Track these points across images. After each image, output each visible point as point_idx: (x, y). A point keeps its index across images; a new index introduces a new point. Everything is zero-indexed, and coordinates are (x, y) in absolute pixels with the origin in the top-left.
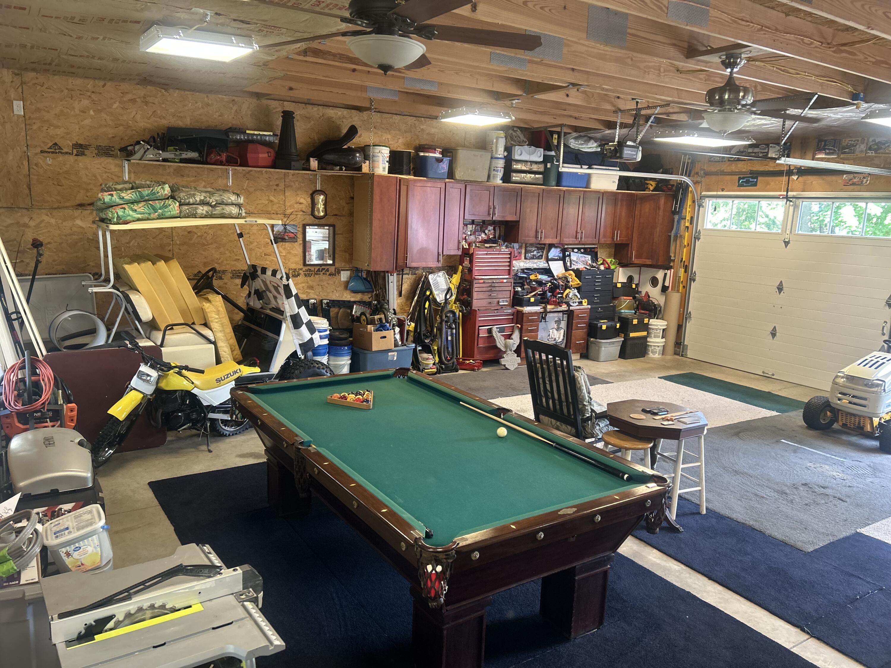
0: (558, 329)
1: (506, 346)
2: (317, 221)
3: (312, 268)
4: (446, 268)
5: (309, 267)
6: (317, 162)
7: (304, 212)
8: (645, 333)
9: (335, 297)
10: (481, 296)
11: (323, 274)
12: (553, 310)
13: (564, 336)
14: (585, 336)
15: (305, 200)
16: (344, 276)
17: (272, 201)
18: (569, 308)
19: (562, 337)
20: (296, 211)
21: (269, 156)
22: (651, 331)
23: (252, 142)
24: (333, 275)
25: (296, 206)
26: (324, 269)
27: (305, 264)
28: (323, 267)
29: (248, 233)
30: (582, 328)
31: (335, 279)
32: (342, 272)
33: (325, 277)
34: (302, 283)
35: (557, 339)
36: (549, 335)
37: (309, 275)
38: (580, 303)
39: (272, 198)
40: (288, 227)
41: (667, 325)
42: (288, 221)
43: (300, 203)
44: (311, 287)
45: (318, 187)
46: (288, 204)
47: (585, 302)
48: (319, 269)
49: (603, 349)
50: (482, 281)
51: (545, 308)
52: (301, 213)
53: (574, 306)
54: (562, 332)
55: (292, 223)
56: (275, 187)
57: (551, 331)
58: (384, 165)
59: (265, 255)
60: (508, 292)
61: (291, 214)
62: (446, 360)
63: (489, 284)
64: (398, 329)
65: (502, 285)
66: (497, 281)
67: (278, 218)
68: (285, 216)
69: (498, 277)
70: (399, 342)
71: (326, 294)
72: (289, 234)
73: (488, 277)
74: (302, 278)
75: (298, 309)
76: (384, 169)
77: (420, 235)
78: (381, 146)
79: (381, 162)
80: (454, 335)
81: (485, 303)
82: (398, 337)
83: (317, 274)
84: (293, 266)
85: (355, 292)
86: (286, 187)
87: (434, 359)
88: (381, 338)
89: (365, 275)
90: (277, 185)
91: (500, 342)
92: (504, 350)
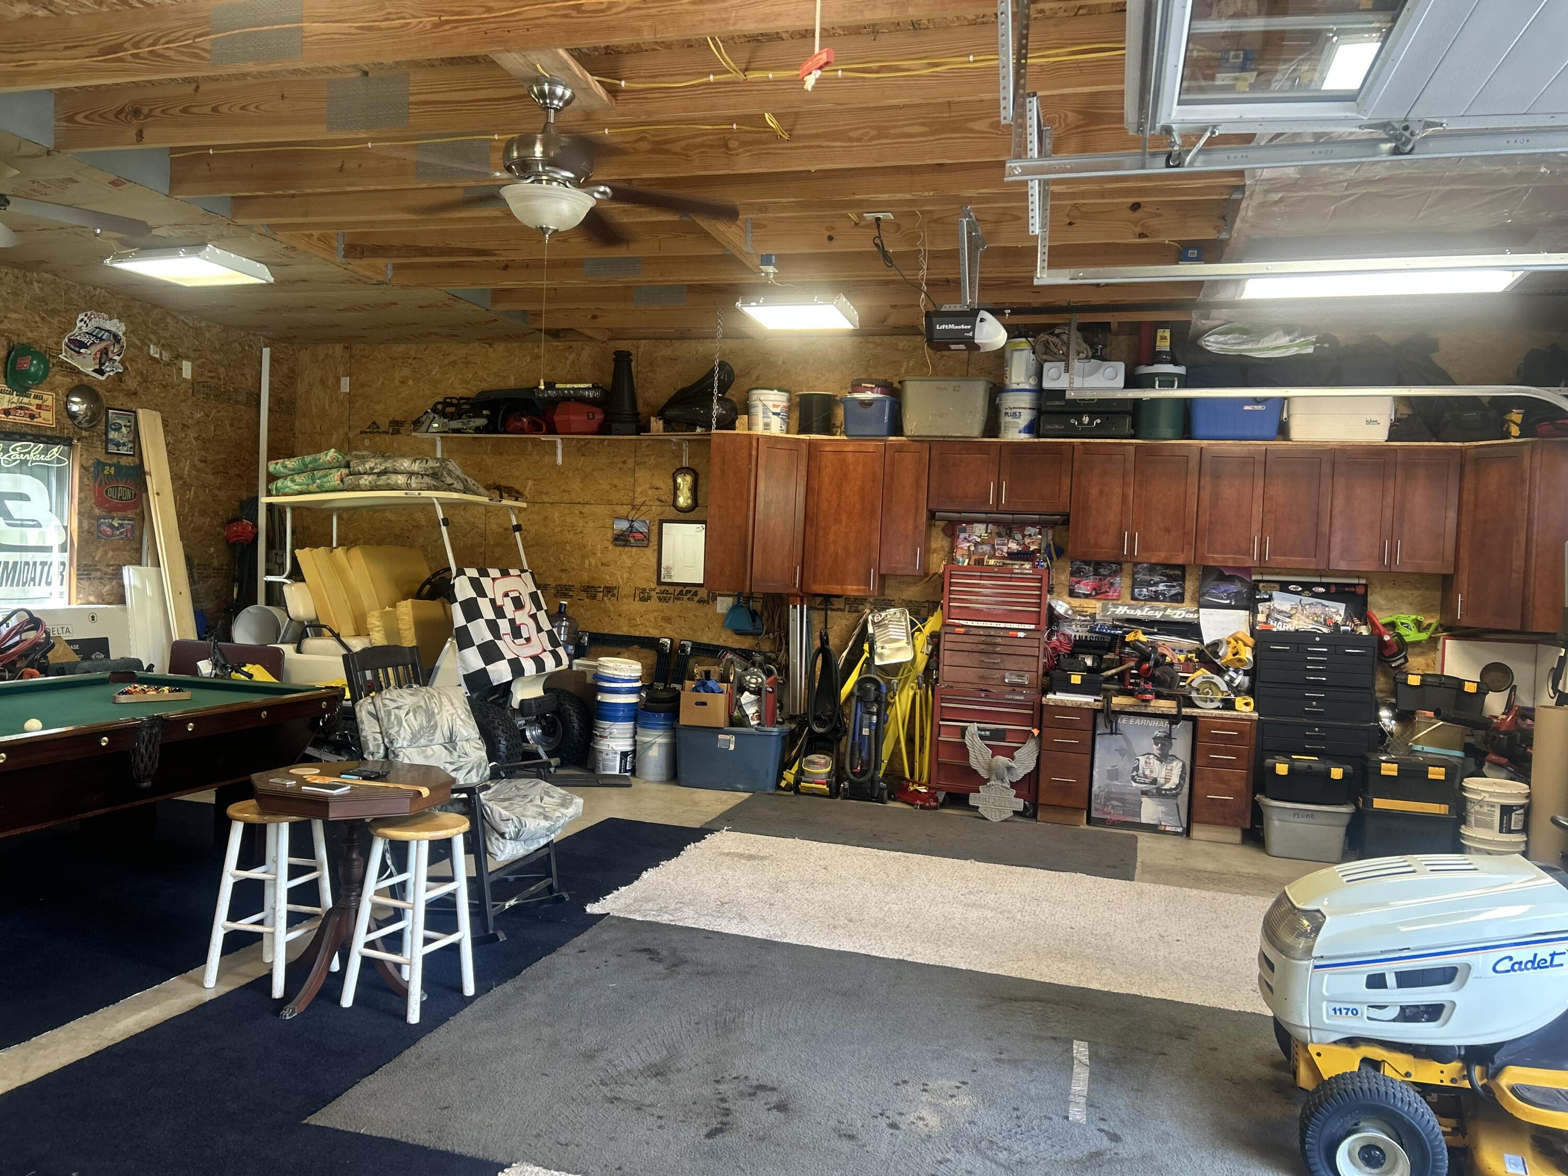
0: (1164, 757)
1: (990, 769)
2: (682, 516)
3: (671, 589)
4: (927, 604)
5: (667, 588)
6: (661, 421)
7: (661, 501)
8: (1439, 809)
9: (705, 638)
10: (960, 659)
11: (688, 599)
12: (1131, 709)
13: (1182, 777)
14: (1241, 785)
15: (665, 484)
16: (723, 605)
17: (615, 486)
18: (1179, 711)
19: (1175, 780)
20: (650, 500)
21: (589, 418)
22: (1469, 805)
23: (567, 399)
24: (704, 602)
25: (650, 492)
26: (690, 591)
27: (659, 583)
28: (688, 588)
29: (581, 532)
30: (1228, 764)
31: (707, 608)
32: (718, 598)
33: (689, 605)
34: (655, 611)
35: (1162, 781)
36: (1137, 769)
37: (665, 600)
38: (1228, 704)
39: (616, 481)
40: (636, 525)
41: (1528, 796)
42: (637, 516)
43: (657, 489)
44: (668, 620)
45: (685, 463)
46: (639, 490)
47: (1247, 704)
48: (682, 591)
49: (1277, 823)
50: (962, 630)
51: (1109, 701)
52: (658, 503)
53: (1208, 709)
54: (1177, 767)
55: (642, 518)
56: (621, 465)
57: (1142, 759)
58: (767, 420)
59: (603, 564)
60: (1030, 658)
61: (643, 504)
62: (854, 774)
63: (983, 638)
64: (753, 696)
65: (1016, 642)
66: (1002, 634)
67: (624, 510)
68: (633, 507)
69: (1008, 625)
70: (753, 719)
71: (691, 632)
72: (636, 535)
73: (981, 624)
74: (654, 603)
75: (468, 622)
76: (767, 426)
77: (831, 537)
78: (762, 389)
79: (760, 415)
80: (873, 728)
81: (970, 675)
82: (751, 711)
83: (679, 599)
84: (642, 584)
85: (739, 632)
86: (637, 464)
87: (825, 765)
88: (697, 704)
89: (757, 606)
90: (624, 462)
91: (980, 758)
92: (986, 777)
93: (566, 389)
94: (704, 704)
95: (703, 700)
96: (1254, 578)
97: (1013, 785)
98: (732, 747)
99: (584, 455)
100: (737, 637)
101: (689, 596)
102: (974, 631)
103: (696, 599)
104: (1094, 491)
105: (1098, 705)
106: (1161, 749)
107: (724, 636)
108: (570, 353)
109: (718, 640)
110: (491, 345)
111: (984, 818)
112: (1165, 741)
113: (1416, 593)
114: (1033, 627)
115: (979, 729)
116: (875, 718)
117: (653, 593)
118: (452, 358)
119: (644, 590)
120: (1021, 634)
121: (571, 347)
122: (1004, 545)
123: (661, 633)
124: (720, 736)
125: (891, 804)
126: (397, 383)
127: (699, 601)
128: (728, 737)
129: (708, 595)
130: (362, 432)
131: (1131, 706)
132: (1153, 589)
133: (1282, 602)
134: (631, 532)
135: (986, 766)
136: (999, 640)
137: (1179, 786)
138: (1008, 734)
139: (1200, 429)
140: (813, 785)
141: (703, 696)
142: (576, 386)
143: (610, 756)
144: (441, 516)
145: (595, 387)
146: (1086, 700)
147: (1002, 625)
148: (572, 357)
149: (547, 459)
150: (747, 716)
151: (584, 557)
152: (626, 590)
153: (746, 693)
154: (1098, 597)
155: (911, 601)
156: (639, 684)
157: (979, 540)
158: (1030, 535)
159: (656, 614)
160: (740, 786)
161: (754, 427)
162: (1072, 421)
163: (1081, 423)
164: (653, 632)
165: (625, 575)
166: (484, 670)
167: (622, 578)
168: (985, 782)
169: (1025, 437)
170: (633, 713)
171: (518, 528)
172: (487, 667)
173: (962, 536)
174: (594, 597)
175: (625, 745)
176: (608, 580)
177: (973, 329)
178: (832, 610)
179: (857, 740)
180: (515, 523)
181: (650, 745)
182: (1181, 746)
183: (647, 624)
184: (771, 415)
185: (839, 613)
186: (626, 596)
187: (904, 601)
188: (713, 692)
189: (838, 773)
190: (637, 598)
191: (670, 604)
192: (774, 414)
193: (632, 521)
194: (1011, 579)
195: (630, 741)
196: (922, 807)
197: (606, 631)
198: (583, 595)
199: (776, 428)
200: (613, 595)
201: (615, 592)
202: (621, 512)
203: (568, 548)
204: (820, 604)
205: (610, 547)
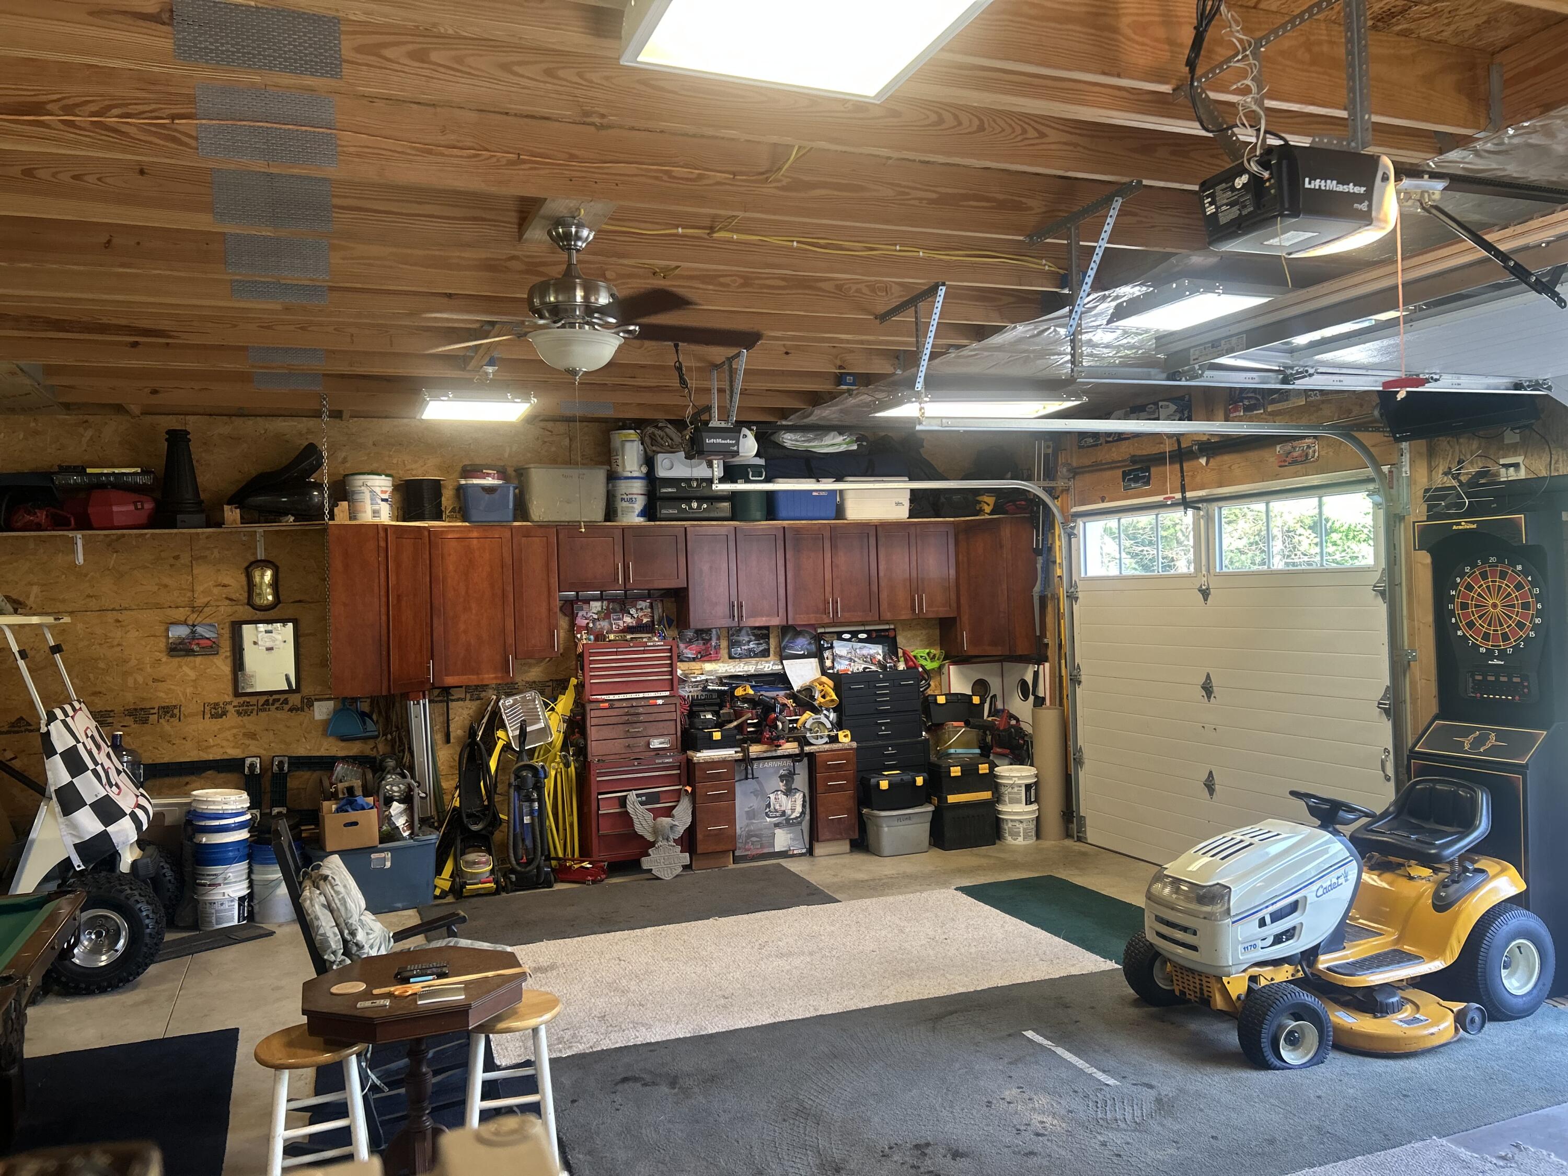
0: (789, 792)
2: (259, 615)
3: (253, 700)
4: (550, 684)
5: (247, 699)
6: (238, 511)
7: (231, 600)
8: (986, 795)
9: (302, 750)
10: (606, 732)
11: (277, 709)
12: (765, 755)
13: (804, 806)
14: (851, 804)
15: (234, 581)
16: (322, 710)
17: (166, 586)
18: (802, 749)
19: (799, 809)
20: (217, 600)
21: (137, 509)
22: (1003, 789)
23: (102, 486)
24: (297, 709)
25: (216, 591)
26: (279, 700)
27: (237, 694)
28: (275, 697)
29: (119, 645)
30: (840, 788)
31: (302, 716)
32: (316, 703)
33: (279, 715)
34: (233, 727)
35: (788, 812)
36: (769, 806)
37: (246, 713)
38: (834, 739)
39: (166, 580)
40: (199, 630)
41: (1037, 776)
42: (199, 619)
43: (225, 586)
44: (252, 736)
45: (261, 555)
46: (199, 588)
47: (846, 736)
48: (267, 701)
49: (886, 829)
50: (606, 705)
51: (745, 751)
52: (228, 602)
53: (819, 745)
54: (799, 797)
55: (208, 621)
56: (172, 561)
57: (772, 796)
58: (376, 507)
59: (154, 680)
60: (668, 723)
61: (207, 605)
62: (518, 864)
63: (626, 710)
65: (656, 710)
67: (180, 614)
68: (194, 609)
69: (646, 695)
70: (404, 831)
71: (283, 746)
72: (201, 642)
73: (621, 697)
74: (232, 719)
75: (73, 776)
76: (376, 513)
78: (369, 474)
79: (368, 501)
80: (536, 814)
81: (617, 746)
82: (401, 822)
83: (265, 710)
84: (213, 698)
85: (344, 739)
86: (194, 558)
87: (486, 863)
88: (346, 825)
89: (365, 707)
90: (177, 558)
93: (104, 474)
94: (355, 824)
95: (354, 820)
96: (820, 631)
97: (677, 841)
98: (388, 864)
99: (117, 552)
100: (343, 744)
101: (277, 705)
102: (617, 704)
103: (286, 707)
104: (706, 568)
105: (738, 757)
106: (786, 785)
107: (325, 746)
108: (86, 429)
109: (318, 750)
111: (658, 878)
112: (788, 778)
113: (924, 632)
114: (667, 693)
116: (536, 805)
117: (230, 707)
119: (217, 704)
120: (660, 702)
121: (86, 421)
122: (619, 619)
123: (243, 753)
124: (373, 856)
125: (559, 886)
127: (291, 710)
128: (383, 855)
129: (302, 702)
131: (764, 752)
132: (746, 647)
133: (841, 648)
134: (193, 639)
136: (641, 710)
137: (803, 813)
138: (662, 795)
139: (783, 512)
140: (480, 886)
141: (353, 815)
142: (117, 471)
144: (15, 648)
145: (144, 472)
146: (729, 753)
148: (89, 433)
149: (60, 559)
150: (398, 828)
151: (126, 674)
152: (193, 707)
153: (395, 804)
154: (705, 659)
155: (534, 682)
156: (248, 817)
157: (596, 617)
158: (642, 609)
159: (235, 731)
162: (683, 506)
163: (691, 508)
164: (234, 752)
165: (189, 690)
166: (105, 834)
167: (185, 694)
169: (639, 521)
171: (57, 649)
172: (109, 829)
174: (145, 721)
176: (164, 699)
177: (737, 444)
180: (52, 643)
182: (801, 780)
183: (225, 743)
184: (379, 501)
186: (192, 715)
190: (208, 716)
191: (253, 717)
192: (383, 500)
193: (194, 626)
194: (644, 652)
195: (245, 884)
196: (594, 882)
197: (166, 760)
198: (129, 721)
199: (385, 515)
200: (173, 716)
201: (176, 711)
202: (177, 617)
203: (102, 665)
204: (438, 696)
205: (164, 659)
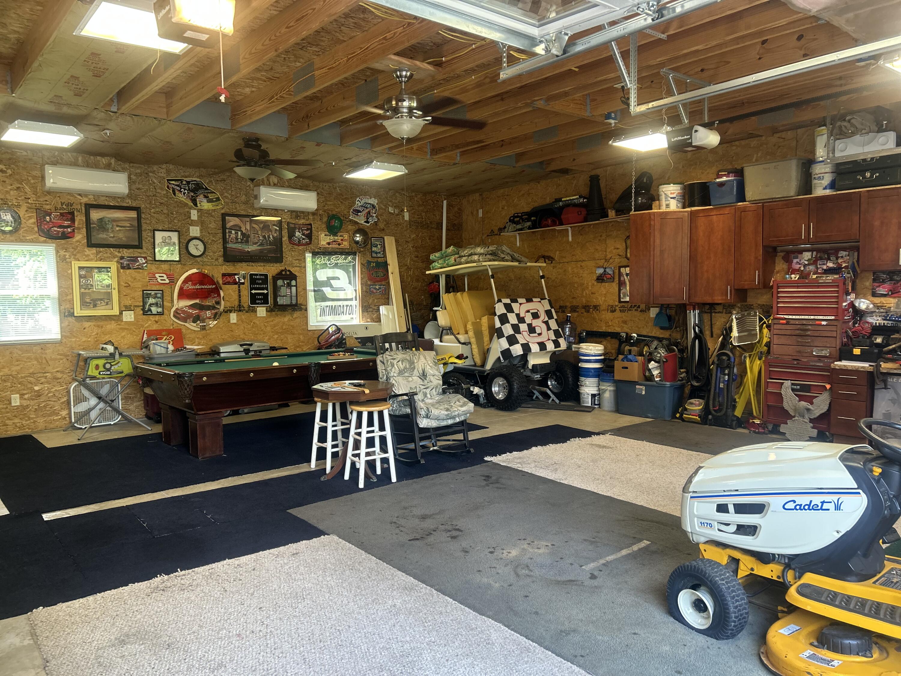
1: (795, 410)
6: (614, 211)
7: (620, 256)
9: (644, 332)
12: (895, 371)
15: (622, 246)
16: (653, 312)
17: (597, 250)
20: (614, 256)
21: (579, 214)
23: (567, 205)
24: (643, 311)
25: (614, 251)
26: (636, 306)
27: (620, 302)
31: (645, 315)
32: (651, 309)
33: (636, 313)
34: (618, 318)
37: (623, 311)
39: (597, 247)
40: (607, 270)
42: (608, 265)
43: (617, 249)
44: (625, 322)
46: (608, 250)
48: (632, 306)
50: (784, 322)
51: (879, 366)
52: (618, 257)
55: (611, 266)
56: (599, 238)
58: (667, 202)
59: (592, 293)
60: (831, 339)
61: (611, 258)
62: (715, 411)
63: (799, 326)
64: (656, 364)
65: (821, 328)
66: (811, 323)
67: (601, 263)
68: (606, 260)
69: (816, 317)
70: (657, 378)
71: (637, 329)
72: (607, 276)
73: (797, 317)
74: (618, 314)
75: (502, 325)
76: (668, 206)
77: (705, 268)
78: (664, 184)
79: (664, 200)
80: (726, 383)
81: (791, 350)
82: (655, 372)
83: (630, 310)
84: (611, 303)
85: (662, 328)
86: (608, 236)
87: (699, 405)
88: (623, 368)
89: (672, 312)
90: (601, 236)
91: (790, 402)
92: (793, 415)
93: (567, 200)
94: (627, 368)
95: (626, 366)
97: (811, 421)
98: (644, 393)
99: (582, 235)
100: (662, 331)
101: (635, 308)
102: (792, 322)
103: (639, 310)
104: (877, 223)
105: (871, 369)
107: (654, 331)
109: (652, 333)
110: (539, 182)
114: (833, 318)
115: (792, 384)
117: (617, 308)
118: (522, 192)
119: (612, 306)
120: (824, 323)
122: (824, 264)
123: (622, 330)
124: (637, 387)
125: (738, 430)
126: (500, 209)
127: (641, 311)
128: (641, 387)
129: (646, 308)
130: (488, 236)
131: (895, 369)
134: (605, 274)
135: (793, 408)
136: (810, 327)
138: (810, 388)
140: (690, 416)
141: (626, 364)
142: (571, 198)
143: (586, 396)
144: (490, 274)
145: (581, 197)
146: (865, 365)
147: (812, 317)
148: (575, 182)
149: (565, 239)
150: (653, 375)
151: (583, 290)
152: (604, 307)
153: (653, 362)
154: (893, 295)
155: (764, 305)
156: (602, 357)
157: (806, 263)
158: (842, 257)
159: (619, 319)
160: (650, 415)
161: (661, 208)
162: (858, 177)
163: (864, 177)
164: (618, 330)
165: (603, 299)
166: (509, 349)
167: (601, 300)
168: (791, 417)
169: (828, 192)
170: (597, 373)
171: (543, 277)
172: (511, 348)
173: (795, 261)
174: (588, 311)
175: (593, 390)
176: (595, 302)
177: (691, 138)
178: (715, 313)
179: (717, 390)
180: (541, 274)
181: (605, 391)
183: (615, 325)
184: (669, 199)
185: (720, 314)
186: (603, 310)
187: (759, 305)
188: (632, 361)
189: (706, 410)
190: (609, 311)
191: (626, 313)
192: (671, 198)
193: (605, 268)
194: (818, 287)
195: (596, 389)
196: (754, 432)
197: (595, 330)
198: (583, 310)
199: (674, 206)
200: (597, 310)
201: (598, 308)
202: (600, 264)
203: (576, 286)
204: (708, 309)
205: (595, 284)
